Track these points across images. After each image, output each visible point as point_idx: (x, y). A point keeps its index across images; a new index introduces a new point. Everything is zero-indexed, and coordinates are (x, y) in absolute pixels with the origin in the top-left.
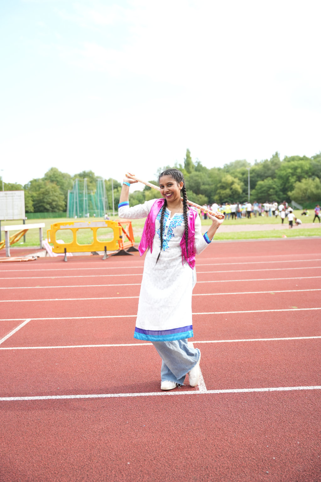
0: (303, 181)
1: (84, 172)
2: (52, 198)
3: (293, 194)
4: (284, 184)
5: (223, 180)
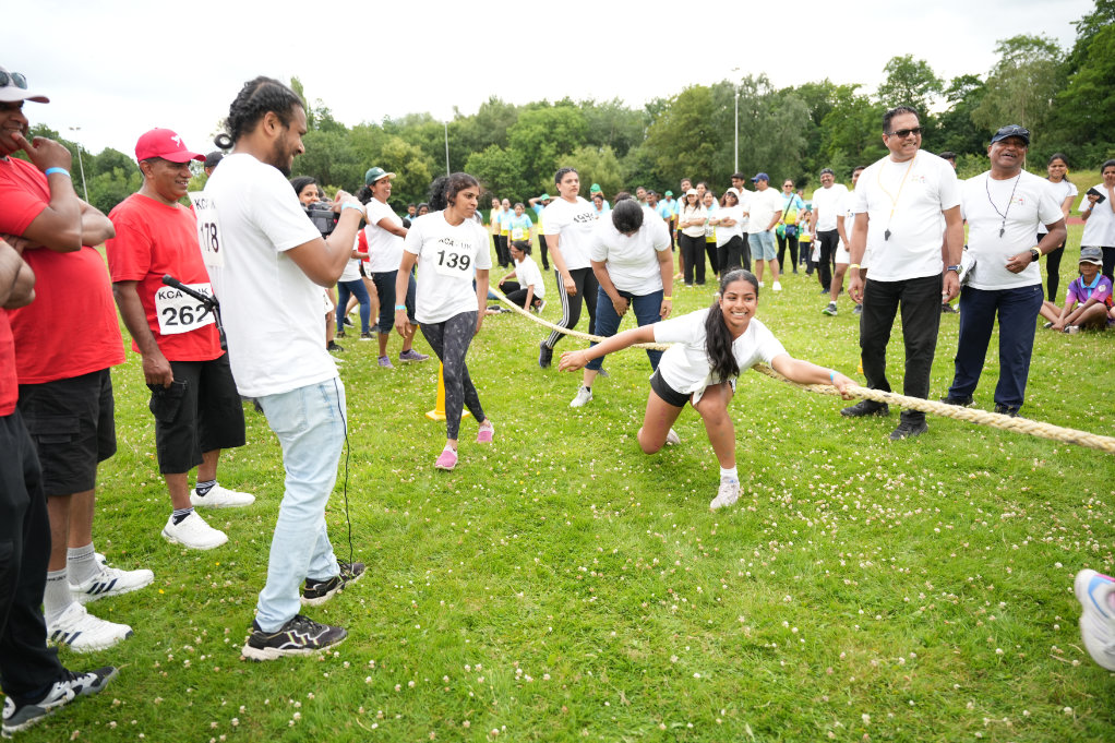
0: (578, 151)
4: (529, 161)
5: (385, 149)
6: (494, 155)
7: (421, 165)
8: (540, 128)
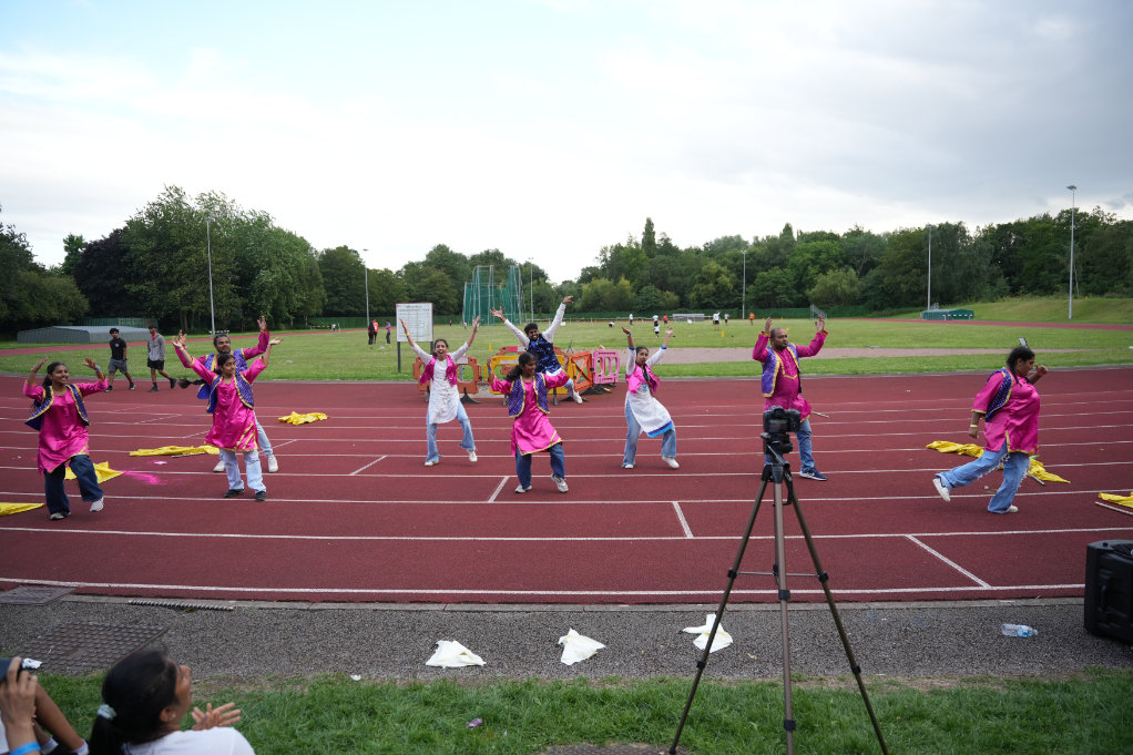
0: (830, 272)
1: (487, 252)
2: (438, 292)
3: (814, 294)
4: (800, 277)
5: (704, 268)
6: (776, 272)
7: (725, 279)
8: (809, 255)
